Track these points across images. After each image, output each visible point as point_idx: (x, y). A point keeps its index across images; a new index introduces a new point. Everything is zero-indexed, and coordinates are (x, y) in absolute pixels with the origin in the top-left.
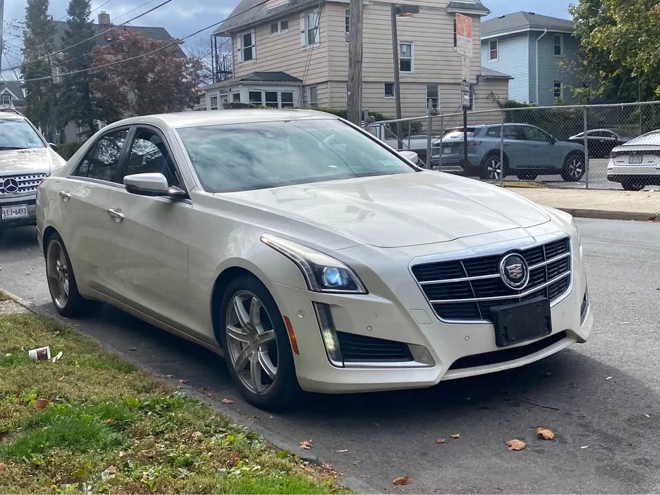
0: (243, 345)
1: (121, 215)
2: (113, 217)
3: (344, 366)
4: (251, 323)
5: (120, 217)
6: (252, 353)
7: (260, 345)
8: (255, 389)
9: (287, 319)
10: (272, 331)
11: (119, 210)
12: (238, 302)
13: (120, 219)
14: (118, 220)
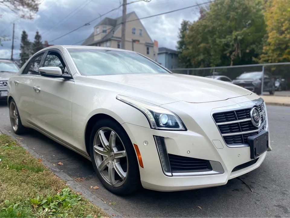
0: (104, 157)
1: (39, 89)
2: (35, 90)
3: (172, 176)
4: (110, 146)
5: (38, 90)
6: (109, 162)
7: (115, 159)
8: (111, 183)
9: (136, 146)
10: (125, 151)
11: (39, 87)
12: (101, 133)
13: (38, 91)
14: (37, 91)
